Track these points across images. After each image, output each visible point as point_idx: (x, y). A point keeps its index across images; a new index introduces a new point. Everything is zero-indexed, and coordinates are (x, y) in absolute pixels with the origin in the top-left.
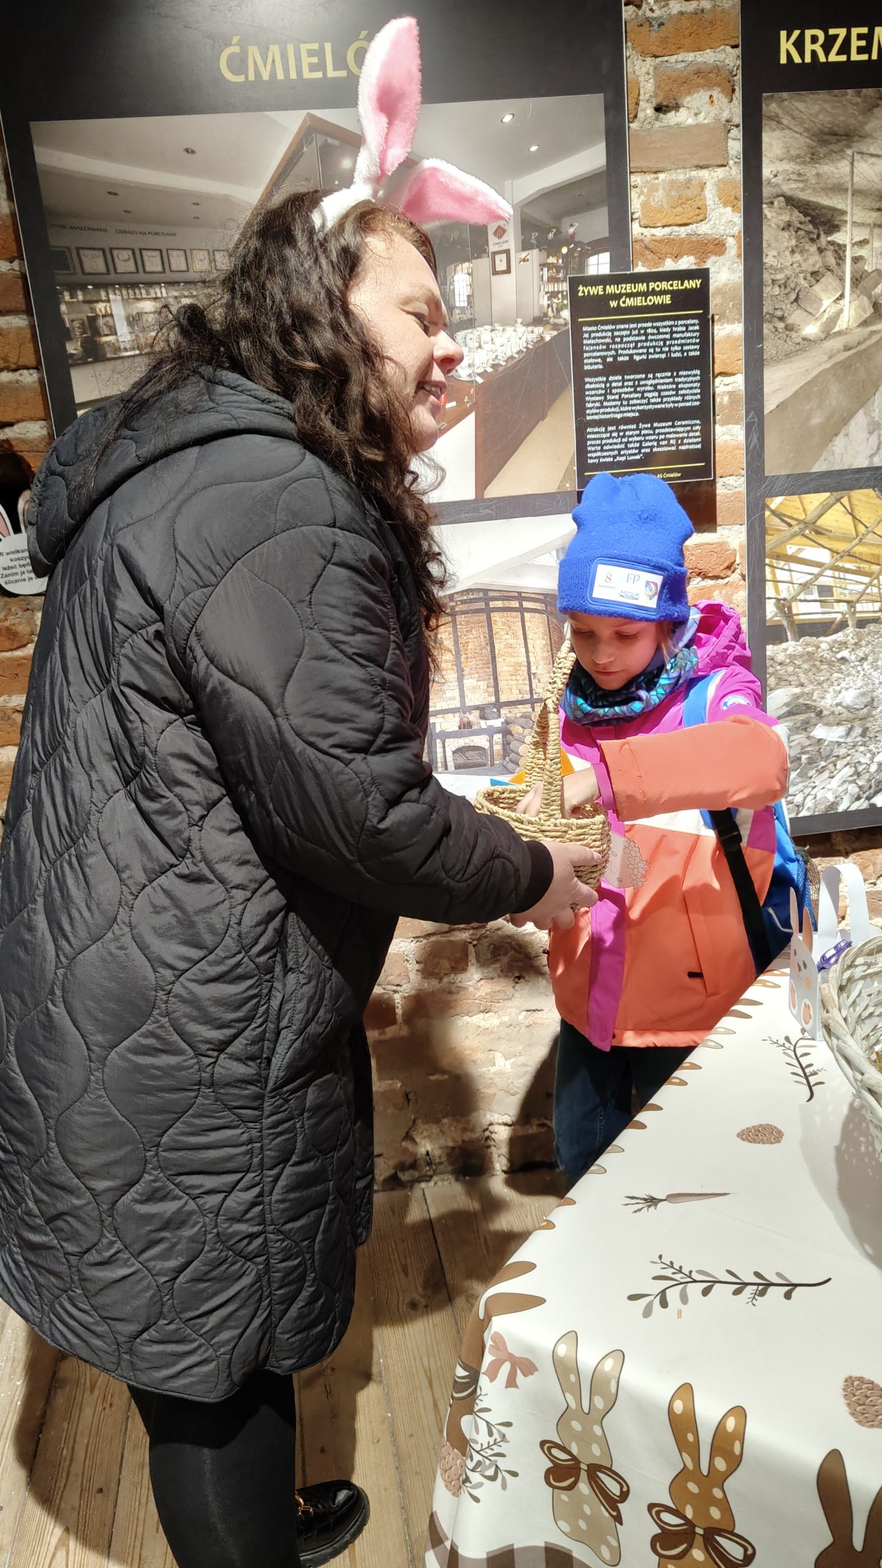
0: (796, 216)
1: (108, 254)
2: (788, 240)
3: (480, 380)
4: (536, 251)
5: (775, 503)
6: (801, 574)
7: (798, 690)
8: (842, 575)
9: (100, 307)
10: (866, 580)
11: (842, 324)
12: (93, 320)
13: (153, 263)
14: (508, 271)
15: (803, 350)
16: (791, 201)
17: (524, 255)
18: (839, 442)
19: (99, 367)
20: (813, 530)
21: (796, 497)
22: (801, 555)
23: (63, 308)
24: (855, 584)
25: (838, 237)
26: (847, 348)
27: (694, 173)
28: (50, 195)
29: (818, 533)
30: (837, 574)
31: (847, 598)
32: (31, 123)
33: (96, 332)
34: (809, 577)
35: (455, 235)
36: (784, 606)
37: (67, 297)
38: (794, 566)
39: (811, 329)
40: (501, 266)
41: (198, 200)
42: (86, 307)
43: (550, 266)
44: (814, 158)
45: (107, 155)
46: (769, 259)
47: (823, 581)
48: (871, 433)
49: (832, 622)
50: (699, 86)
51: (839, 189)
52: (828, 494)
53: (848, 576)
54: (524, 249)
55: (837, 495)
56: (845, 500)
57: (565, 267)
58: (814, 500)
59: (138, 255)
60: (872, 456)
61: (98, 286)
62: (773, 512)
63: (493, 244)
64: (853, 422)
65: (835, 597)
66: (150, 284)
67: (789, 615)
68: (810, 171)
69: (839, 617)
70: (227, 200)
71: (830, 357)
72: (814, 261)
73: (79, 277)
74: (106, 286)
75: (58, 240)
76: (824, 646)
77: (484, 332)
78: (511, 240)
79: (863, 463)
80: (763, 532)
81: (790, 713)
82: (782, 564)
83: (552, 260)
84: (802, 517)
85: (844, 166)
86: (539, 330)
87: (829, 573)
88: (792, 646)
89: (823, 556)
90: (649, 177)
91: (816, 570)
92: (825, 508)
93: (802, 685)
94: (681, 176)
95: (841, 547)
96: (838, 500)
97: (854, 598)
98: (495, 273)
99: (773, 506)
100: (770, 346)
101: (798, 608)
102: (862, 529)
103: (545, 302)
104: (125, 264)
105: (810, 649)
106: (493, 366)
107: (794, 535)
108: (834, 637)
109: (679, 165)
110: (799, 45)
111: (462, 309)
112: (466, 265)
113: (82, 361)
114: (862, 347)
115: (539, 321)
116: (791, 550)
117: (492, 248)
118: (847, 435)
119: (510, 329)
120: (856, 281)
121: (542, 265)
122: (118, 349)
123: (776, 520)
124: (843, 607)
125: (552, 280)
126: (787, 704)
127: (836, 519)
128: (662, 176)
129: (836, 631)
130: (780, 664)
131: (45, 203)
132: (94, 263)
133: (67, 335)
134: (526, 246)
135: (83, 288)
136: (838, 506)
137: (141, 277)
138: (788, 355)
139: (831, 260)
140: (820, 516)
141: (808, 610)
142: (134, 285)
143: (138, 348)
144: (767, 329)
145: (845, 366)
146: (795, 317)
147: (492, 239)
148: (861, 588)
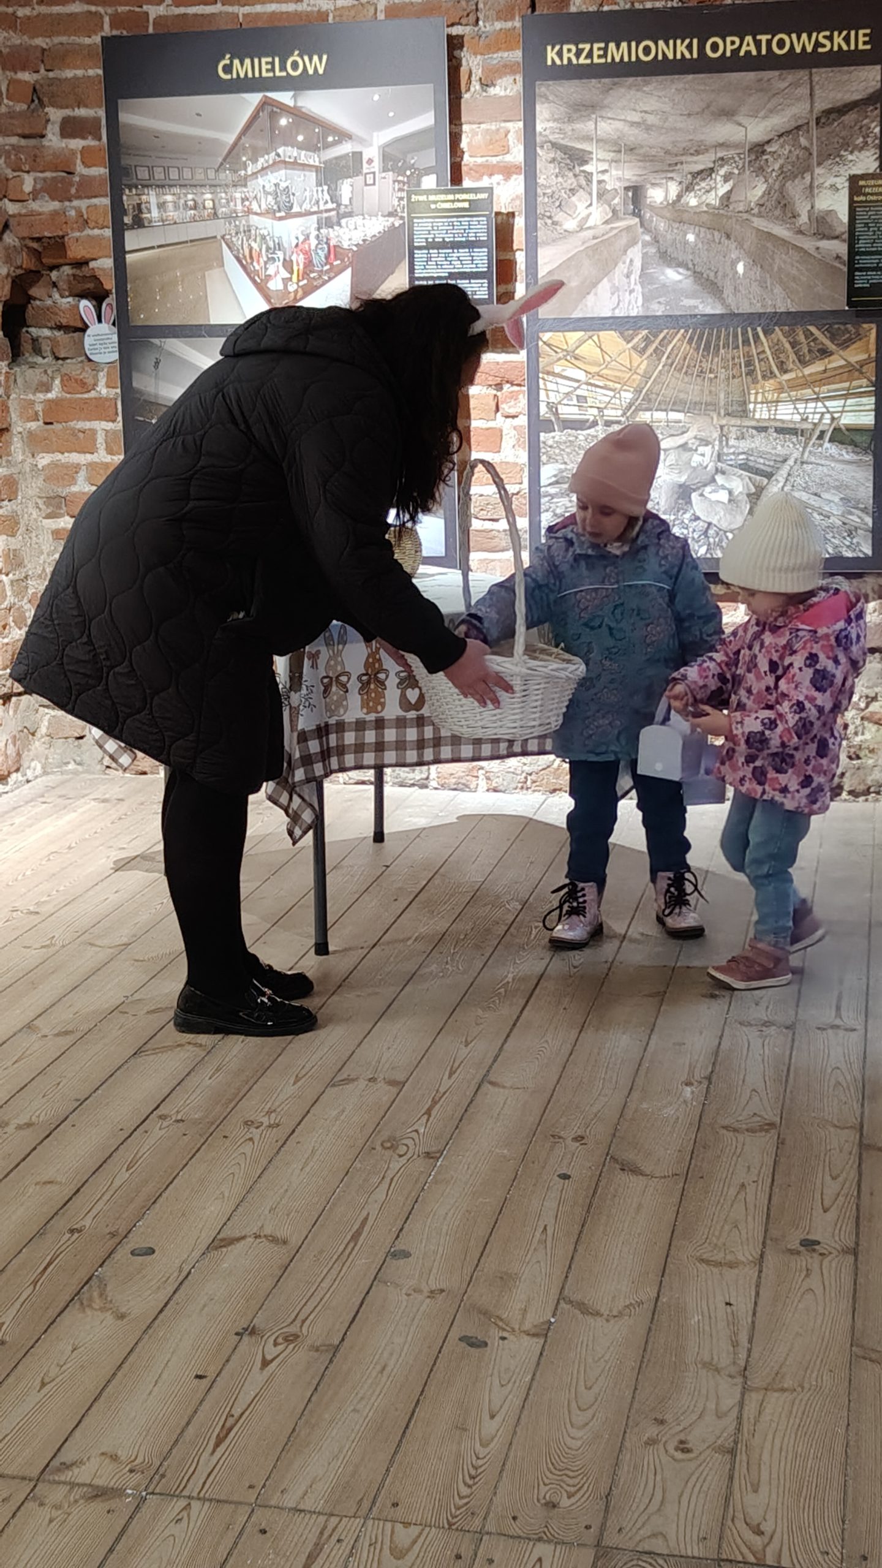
0: (559, 155)
1: (151, 169)
2: (553, 169)
3: (355, 249)
4: (391, 173)
5: (546, 336)
6: (565, 387)
7: (563, 467)
8: (594, 389)
9: (144, 197)
10: (611, 394)
11: (590, 223)
12: (139, 205)
13: (174, 174)
14: (374, 184)
15: (565, 237)
16: (554, 145)
17: (383, 175)
18: (590, 299)
19: (140, 230)
20: (572, 356)
21: (560, 334)
22: (564, 374)
23: (125, 198)
24: (602, 397)
25: (587, 168)
26: (595, 238)
27: (503, 124)
28: (123, 138)
29: (576, 359)
30: (590, 388)
31: (598, 405)
32: (120, 101)
33: (140, 211)
34: (571, 389)
35: (343, 163)
36: (553, 408)
37: (127, 191)
38: (559, 380)
39: (570, 224)
40: (370, 181)
41: (201, 140)
42: (136, 197)
43: (399, 182)
44: (570, 120)
45: (155, 117)
46: (541, 180)
47: (579, 392)
48: (613, 294)
49: (587, 421)
50: (505, 74)
51: (588, 138)
52: (583, 333)
53: (598, 390)
54: (384, 171)
55: (590, 333)
56: (595, 338)
57: (408, 183)
58: (574, 337)
59: (166, 171)
60: (614, 309)
61: (144, 186)
62: (545, 343)
63: (366, 168)
64: (600, 286)
65: (589, 404)
66: (170, 186)
67: (556, 414)
68: (568, 128)
69: (592, 418)
70: (215, 141)
71: (583, 243)
72: (571, 182)
73: (135, 181)
74: (147, 186)
75: (125, 161)
76: (581, 437)
77: (358, 220)
78: (376, 166)
79: (609, 314)
80: (538, 355)
81: (557, 482)
82: (551, 378)
83: (400, 178)
84: (565, 347)
85: (590, 125)
86: (391, 219)
87: (584, 387)
88: (557, 435)
89: (581, 375)
90: (474, 126)
91: (576, 385)
92: (582, 343)
93: (565, 463)
94: (493, 127)
95: (594, 369)
96: (590, 337)
97: (602, 406)
98: (366, 185)
99: (545, 339)
100: (542, 234)
101: (562, 409)
102: (608, 359)
103: (396, 203)
104: (159, 174)
105: (571, 439)
106: (364, 241)
107: (559, 359)
108: (588, 431)
109: (493, 119)
110: (560, 54)
111: (346, 206)
112: (349, 180)
113: (131, 227)
114: (605, 237)
115: (390, 214)
116: (557, 369)
117: (365, 171)
118: (596, 294)
119: (374, 218)
120: (601, 196)
121: (394, 182)
122: (150, 221)
123: (547, 348)
124: (595, 411)
125: (400, 190)
126: (555, 476)
127: (588, 349)
128: (483, 126)
129: (589, 428)
130: (551, 447)
131: (122, 141)
132: (143, 174)
133: (125, 212)
134: (385, 170)
135: (136, 187)
136: (590, 341)
137: (167, 182)
138: (554, 241)
139: (583, 183)
140: (577, 348)
141: (568, 411)
142: (163, 186)
143: (163, 221)
144: (540, 223)
145: (594, 249)
146: (559, 216)
147: (365, 165)
148: (607, 399)
